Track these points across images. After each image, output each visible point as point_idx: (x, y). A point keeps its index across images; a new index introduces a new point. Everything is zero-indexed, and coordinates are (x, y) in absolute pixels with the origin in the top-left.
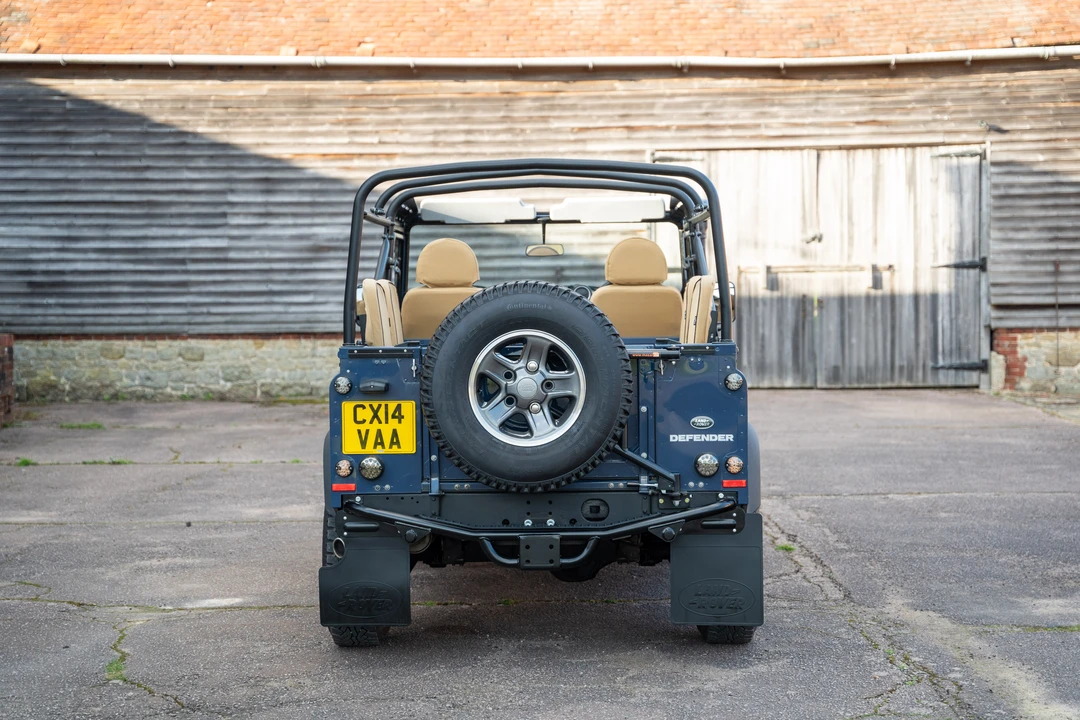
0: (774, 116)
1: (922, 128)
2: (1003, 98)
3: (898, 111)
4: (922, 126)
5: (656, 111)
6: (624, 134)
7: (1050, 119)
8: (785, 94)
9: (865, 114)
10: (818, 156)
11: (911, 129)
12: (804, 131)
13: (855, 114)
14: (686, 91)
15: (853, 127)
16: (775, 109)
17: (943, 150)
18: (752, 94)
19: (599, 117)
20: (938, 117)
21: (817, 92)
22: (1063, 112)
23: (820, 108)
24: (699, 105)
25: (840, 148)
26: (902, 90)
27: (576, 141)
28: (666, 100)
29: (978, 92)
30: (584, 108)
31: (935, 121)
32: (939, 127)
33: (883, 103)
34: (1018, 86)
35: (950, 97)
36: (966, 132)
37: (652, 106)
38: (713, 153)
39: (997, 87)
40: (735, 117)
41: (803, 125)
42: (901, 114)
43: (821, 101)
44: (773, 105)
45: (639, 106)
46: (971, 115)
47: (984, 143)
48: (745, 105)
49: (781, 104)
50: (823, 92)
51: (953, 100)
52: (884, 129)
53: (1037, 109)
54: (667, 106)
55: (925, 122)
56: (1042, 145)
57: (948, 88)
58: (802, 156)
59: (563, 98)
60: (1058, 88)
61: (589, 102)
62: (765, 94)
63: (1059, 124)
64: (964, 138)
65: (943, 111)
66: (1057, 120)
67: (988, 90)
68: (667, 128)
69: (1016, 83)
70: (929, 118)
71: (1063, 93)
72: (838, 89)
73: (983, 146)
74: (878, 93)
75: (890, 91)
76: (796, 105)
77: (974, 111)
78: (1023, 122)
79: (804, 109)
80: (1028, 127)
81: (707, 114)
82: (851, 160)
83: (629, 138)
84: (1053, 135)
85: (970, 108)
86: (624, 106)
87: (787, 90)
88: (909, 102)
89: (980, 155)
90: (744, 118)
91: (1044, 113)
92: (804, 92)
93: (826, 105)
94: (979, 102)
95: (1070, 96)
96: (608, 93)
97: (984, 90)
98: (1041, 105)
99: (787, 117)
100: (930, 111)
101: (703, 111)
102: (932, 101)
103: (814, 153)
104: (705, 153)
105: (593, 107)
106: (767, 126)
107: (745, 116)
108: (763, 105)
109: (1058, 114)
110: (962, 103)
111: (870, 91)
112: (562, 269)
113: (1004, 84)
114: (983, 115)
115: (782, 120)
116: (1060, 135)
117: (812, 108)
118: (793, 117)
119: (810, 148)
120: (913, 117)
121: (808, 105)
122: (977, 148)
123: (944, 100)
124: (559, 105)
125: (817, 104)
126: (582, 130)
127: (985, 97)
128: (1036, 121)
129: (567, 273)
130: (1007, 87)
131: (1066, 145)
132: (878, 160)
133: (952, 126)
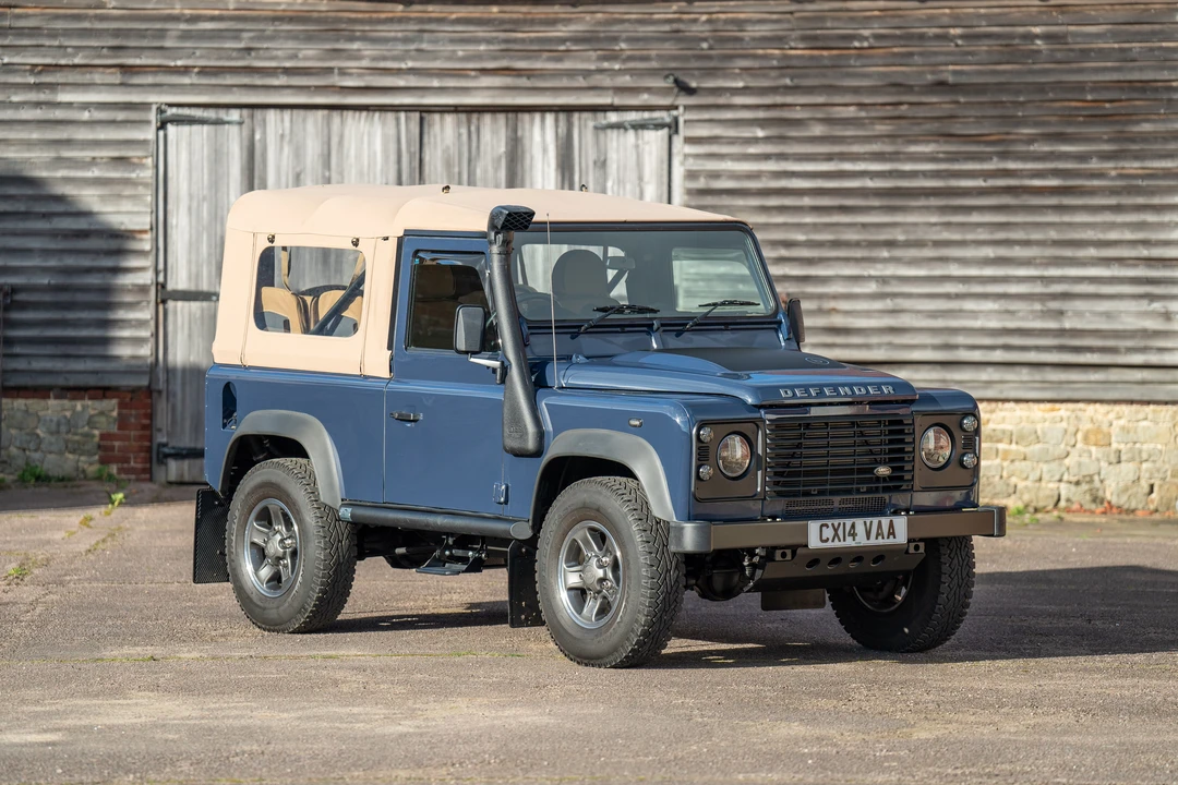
0: (356, 56)
1: (580, 82)
2: (705, 40)
3: (545, 55)
4: (581, 79)
5: (168, 43)
6: (117, 78)
7: (773, 73)
8: (370, 21)
9: (495, 58)
10: (422, 119)
11: (565, 82)
12: (401, 83)
13: (478, 57)
14: (217, 12)
15: (475, 77)
16: (356, 46)
17: (613, 117)
18: (318, 21)
19: (78, 48)
20: (606, 65)
21: (421, 21)
22: (795, 63)
23: (424, 46)
24: (236, 35)
25: (456, 109)
26: (553, 22)
27: (38, 86)
28: (183, 26)
29: (667, 28)
30: (53, 34)
31: (601, 71)
32: (607, 81)
33: (523, 41)
34: (726, 22)
35: (624, 35)
36: (648, 90)
37: (162, 34)
38: (258, 113)
39: (695, 21)
40: (294, 57)
41: (399, 72)
42: (550, 59)
43: (426, 35)
44: (352, 39)
45: (141, 34)
46: (654, 64)
47: (676, 108)
48: (309, 38)
49: (364, 39)
50: (430, 20)
51: (629, 40)
52: (524, 82)
53: (755, 57)
54: (186, 36)
55: (587, 73)
56: (761, 114)
57: (622, 21)
58: (398, 120)
59: (19, 17)
60: (785, 26)
61: (60, 25)
62: (340, 20)
63: (788, 81)
64: (644, 99)
65: (613, 57)
66: (783, 76)
67: (682, 27)
68: (186, 70)
69: (722, 16)
70: (593, 67)
71: (795, 34)
72: (454, 16)
73: (675, 113)
74: (516, 24)
75: (532, 22)
76: (386, 40)
77: (660, 57)
78: (735, 77)
79: (401, 47)
80: (741, 84)
81: (249, 50)
82: (473, 128)
83: (122, 84)
84: (779, 99)
85: (653, 53)
86: (117, 33)
87: (375, 15)
88: (563, 41)
89: (669, 126)
90: (306, 58)
91: (765, 64)
92: (400, 20)
93: (435, 41)
94: (667, 45)
95: (804, 38)
96: (91, 12)
97: (675, 26)
98: (760, 52)
99: (374, 59)
100: (593, 54)
101: (242, 45)
102: (598, 40)
103: (417, 115)
104: (245, 112)
105: (67, 33)
106: (343, 72)
107: (309, 54)
108: (337, 40)
109: (785, 67)
110: (640, 45)
111: (502, 22)
112: (15, 290)
113: (704, 18)
114: (673, 65)
115: (365, 63)
116: (789, 99)
117: (413, 47)
118: (384, 58)
119: (408, 109)
120: (567, 65)
121: (406, 40)
122: (665, 116)
123: (615, 40)
124: (11, 28)
125: (421, 41)
126: (47, 68)
127: (676, 36)
128: (754, 76)
129: (21, 297)
130: (709, 21)
131: (798, 114)
132: (515, 130)
133: (626, 80)
